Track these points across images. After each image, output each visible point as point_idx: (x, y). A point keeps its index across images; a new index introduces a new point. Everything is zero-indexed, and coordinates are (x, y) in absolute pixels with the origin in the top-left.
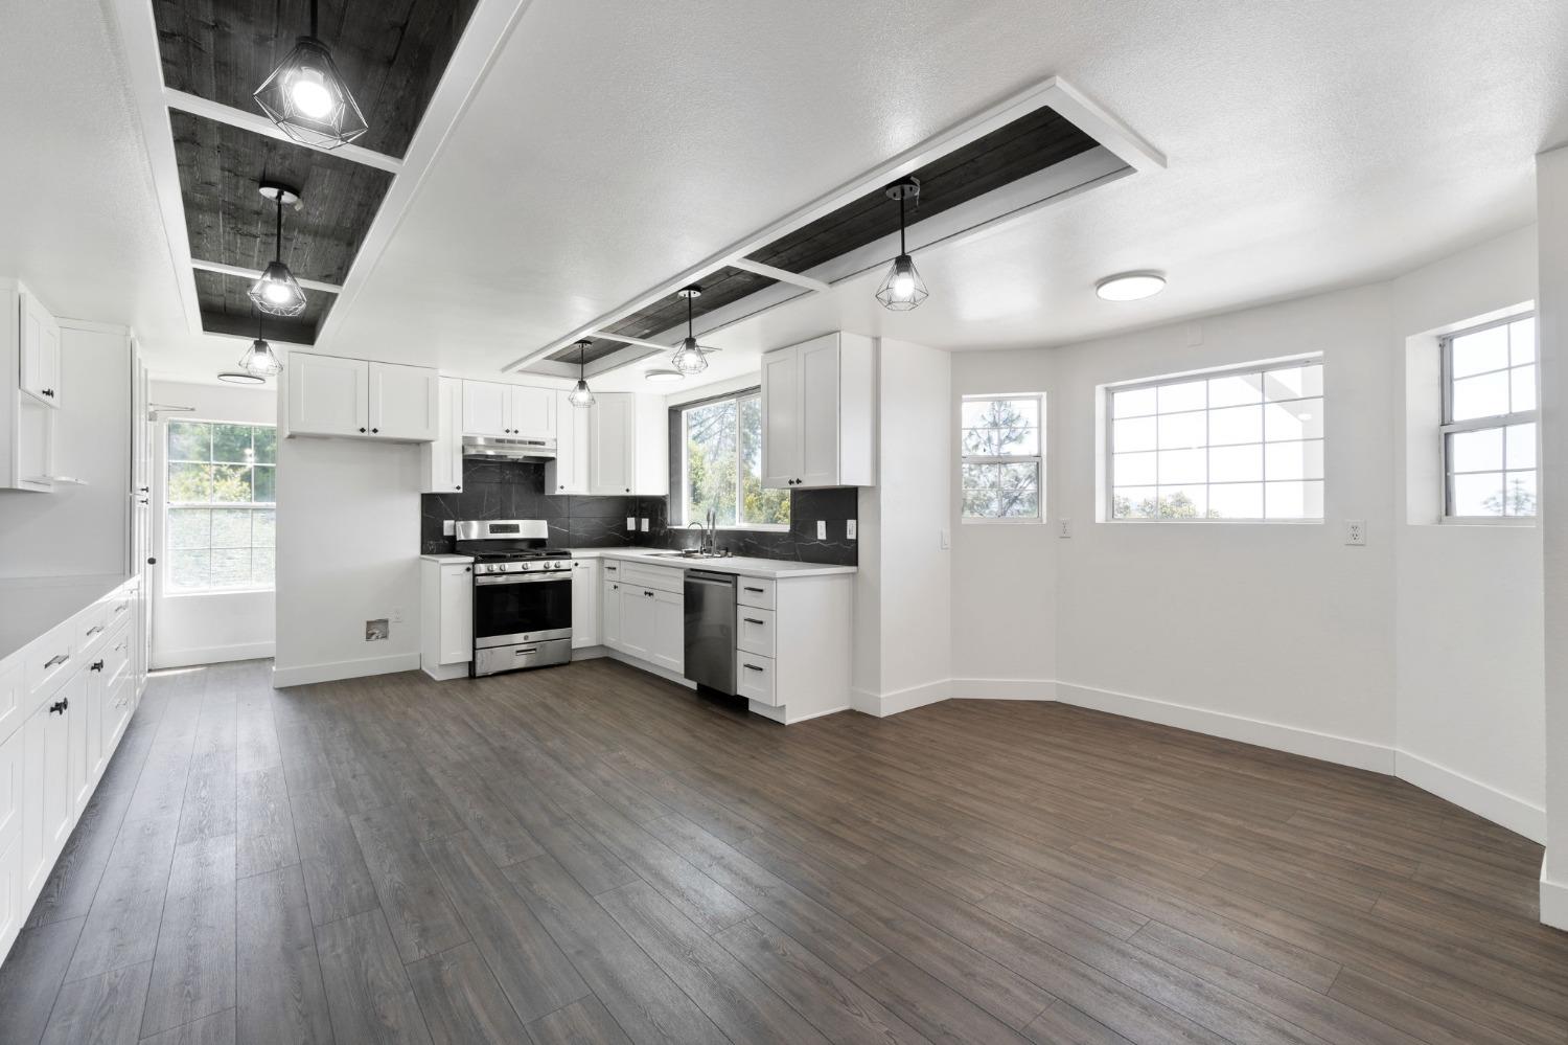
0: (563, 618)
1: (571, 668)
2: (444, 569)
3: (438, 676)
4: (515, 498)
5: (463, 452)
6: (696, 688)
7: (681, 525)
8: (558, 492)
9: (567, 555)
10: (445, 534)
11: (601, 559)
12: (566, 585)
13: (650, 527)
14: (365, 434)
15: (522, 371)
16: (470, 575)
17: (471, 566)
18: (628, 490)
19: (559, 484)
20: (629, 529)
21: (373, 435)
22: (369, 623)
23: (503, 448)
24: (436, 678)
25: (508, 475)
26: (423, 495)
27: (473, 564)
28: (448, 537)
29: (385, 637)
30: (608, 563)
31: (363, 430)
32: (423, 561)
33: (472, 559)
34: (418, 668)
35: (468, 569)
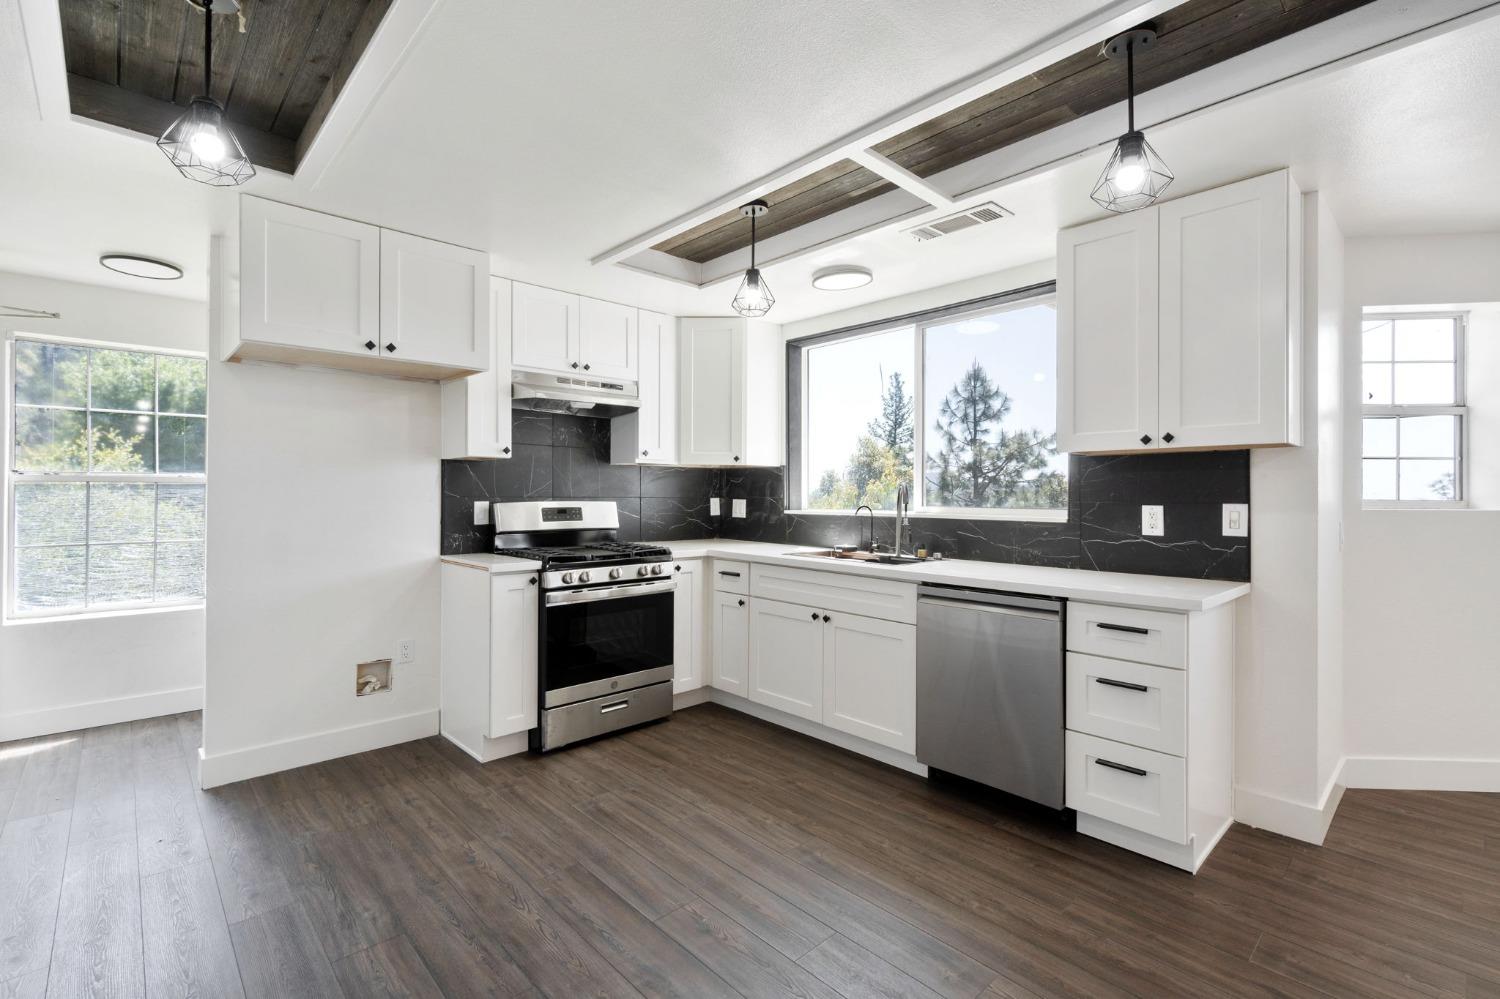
0: (660, 651)
1: (671, 725)
2: (497, 580)
3: (481, 755)
4: (571, 469)
5: (513, 396)
6: (926, 775)
7: (800, 509)
8: (641, 460)
9: (664, 554)
10: (477, 522)
11: (708, 560)
12: (666, 600)
13: (749, 512)
14: (374, 353)
15: (621, 264)
16: (534, 589)
17: (536, 575)
18: (736, 459)
19: (642, 448)
20: (712, 514)
21: (387, 354)
22: (360, 667)
23: (567, 390)
24: (481, 759)
25: (567, 433)
26: (444, 462)
27: (540, 572)
28: (481, 528)
29: (385, 686)
30: (720, 566)
31: (370, 345)
32: (443, 564)
33: (538, 564)
34: (433, 732)
35: (533, 581)
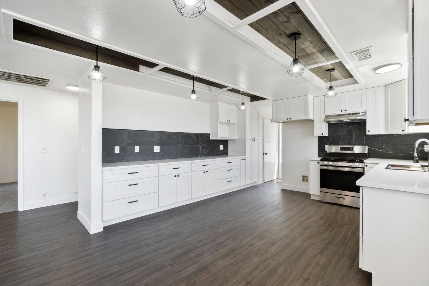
2: (310, 162)
4: (354, 137)
8: (367, 133)
10: (326, 150)
14: (288, 120)
19: (367, 130)
22: (303, 176)
23: (341, 117)
24: (311, 198)
25: (351, 127)
26: (318, 137)
27: (320, 161)
31: (287, 119)
35: (318, 163)
